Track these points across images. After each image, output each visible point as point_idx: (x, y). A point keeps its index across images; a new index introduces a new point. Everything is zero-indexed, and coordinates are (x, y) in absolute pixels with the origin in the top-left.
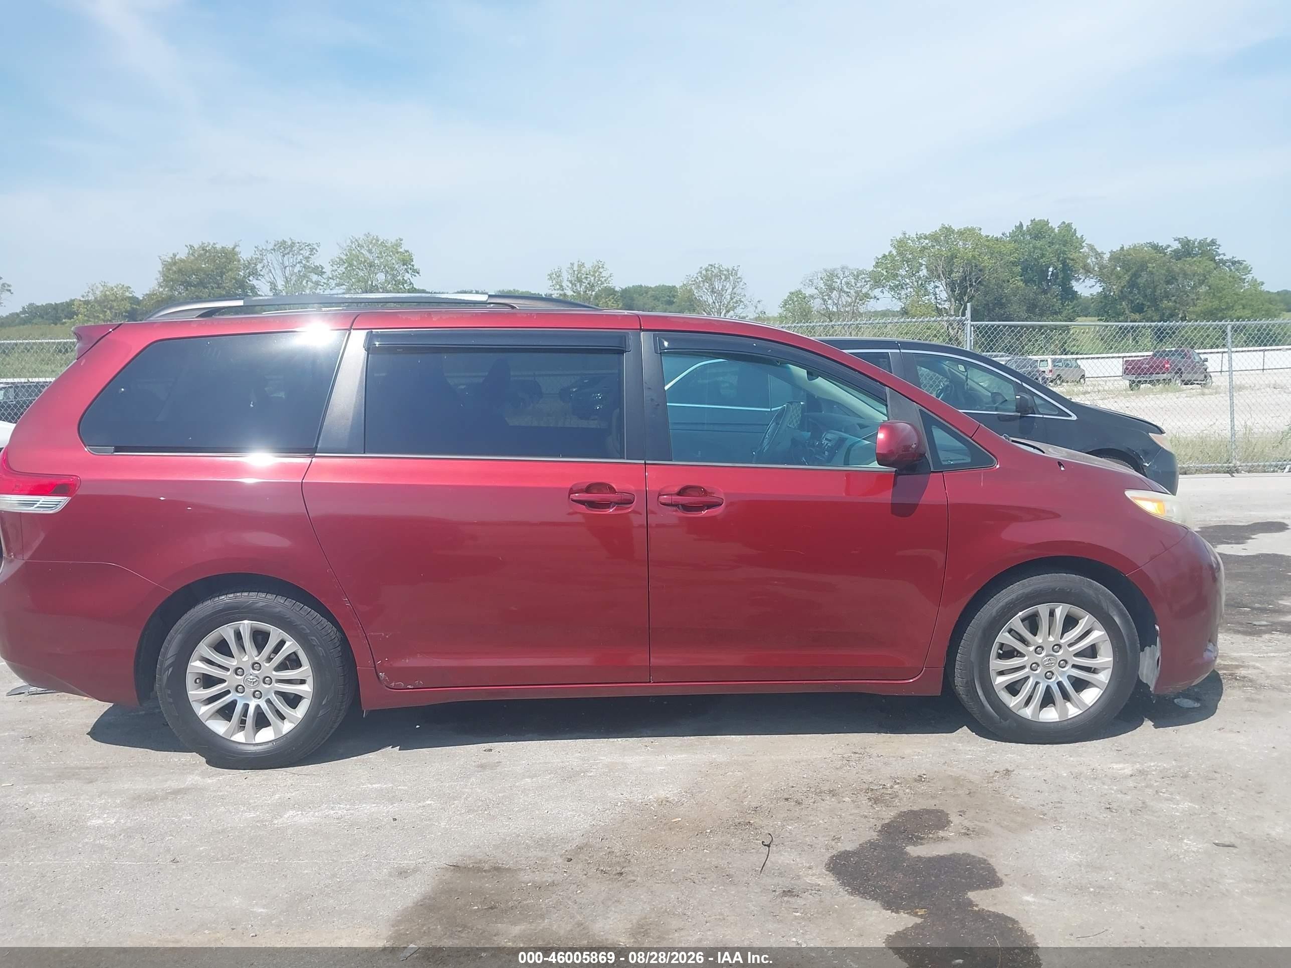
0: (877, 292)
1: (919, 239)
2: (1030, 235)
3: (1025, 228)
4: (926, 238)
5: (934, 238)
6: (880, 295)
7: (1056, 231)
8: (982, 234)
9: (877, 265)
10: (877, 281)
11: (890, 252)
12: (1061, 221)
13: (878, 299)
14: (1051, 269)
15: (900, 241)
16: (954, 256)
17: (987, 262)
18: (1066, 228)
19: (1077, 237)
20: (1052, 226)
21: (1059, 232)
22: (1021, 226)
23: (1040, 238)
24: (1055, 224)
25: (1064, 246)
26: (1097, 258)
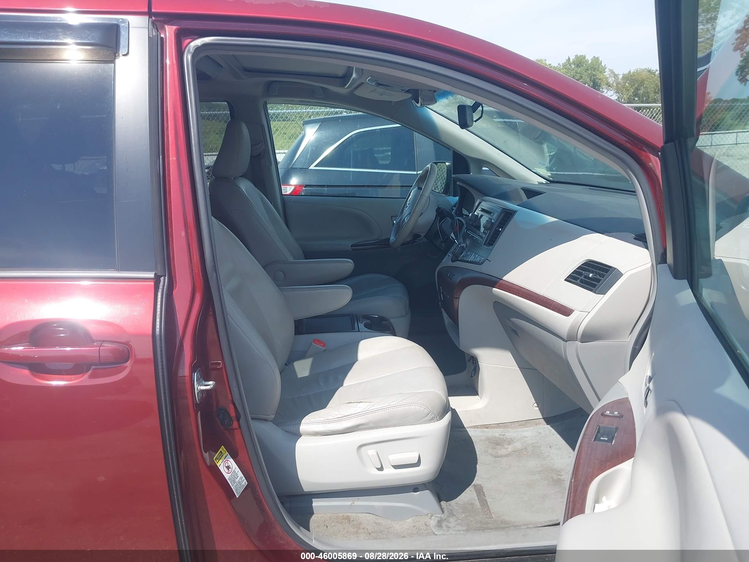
2: (574, 64)
3: (571, 60)
7: (590, 62)
12: (593, 56)
18: (596, 60)
19: (602, 66)
20: (587, 59)
21: (592, 62)
22: (569, 59)
23: (580, 67)
24: (589, 58)
25: (594, 71)
26: (615, 78)
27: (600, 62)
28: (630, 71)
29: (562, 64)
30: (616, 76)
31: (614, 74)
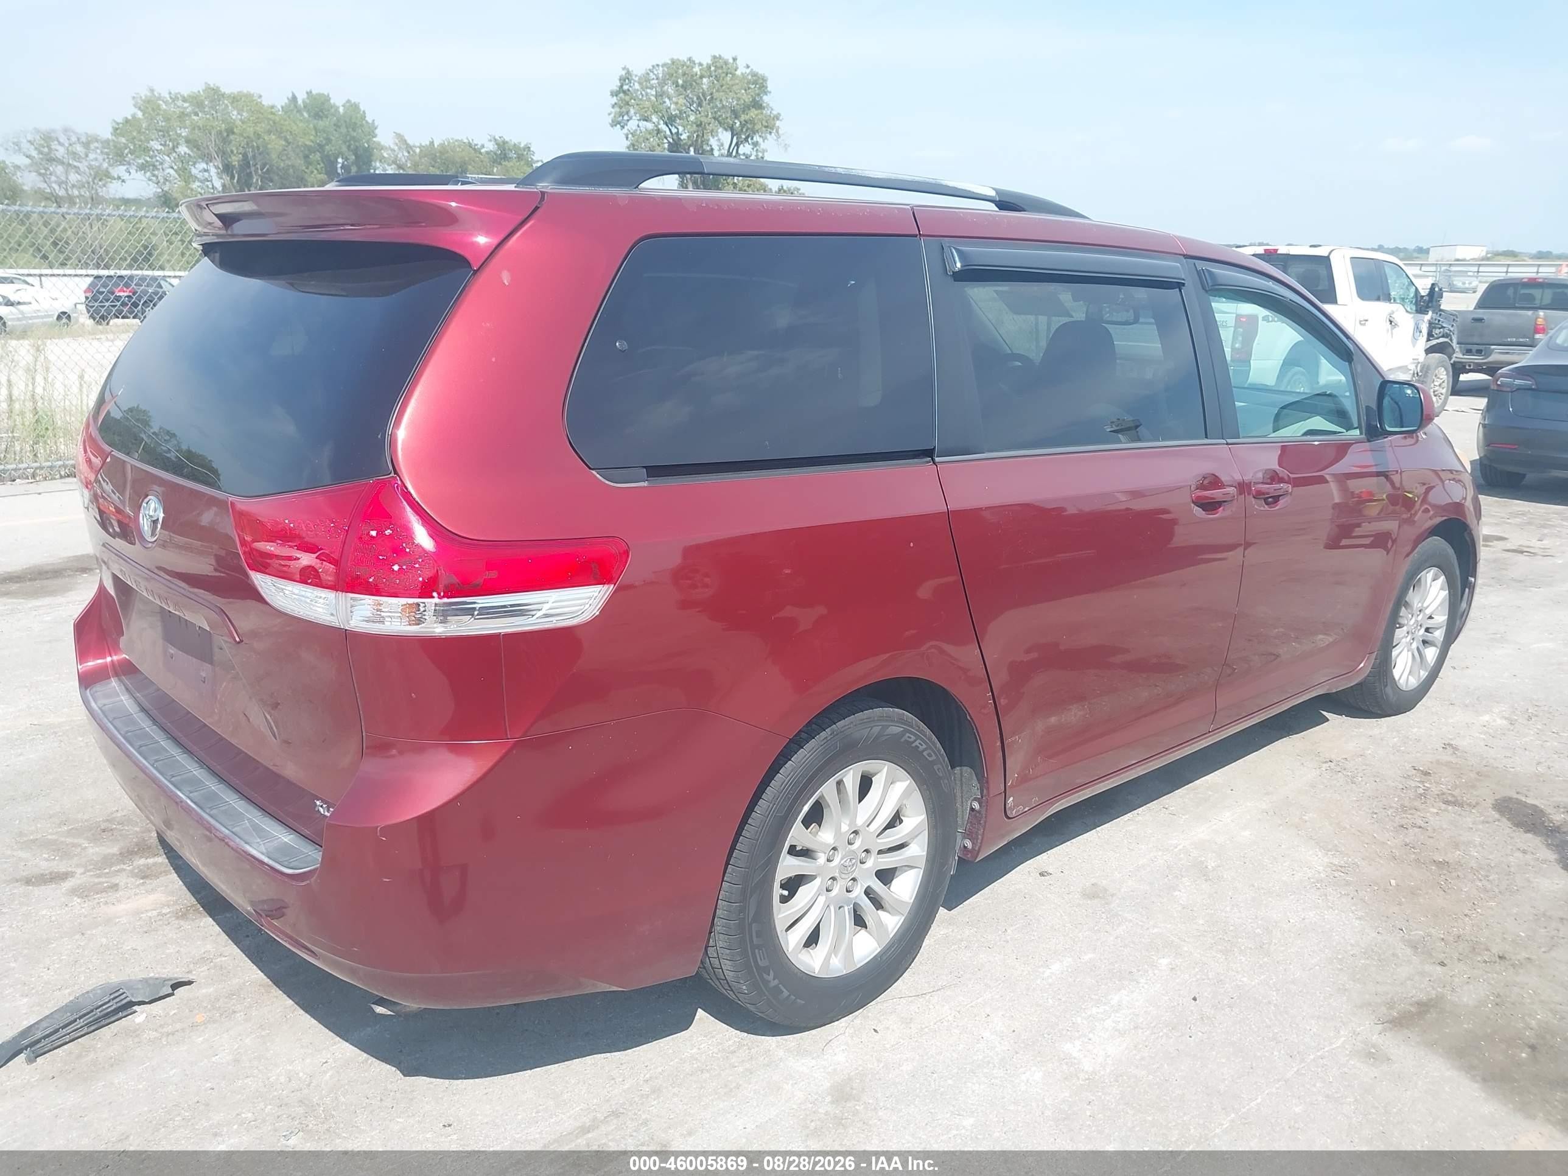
0: (120, 170)
1: (174, 99)
2: (308, 112)
3: (300, 102)
4: (184, 100)
5: (196, 101)
6: (125, 176)
7: (341, 110)
8: (263, 103)
9: (115, 130)
10: (119, 156)
11: (134, 116)
12: (346, 99)
13: (123, 181)
14: (340, 160)
15: (148, 101)
16: (230, 131)
17: (275, 144)
18: (353, 107)
19: (367, 122)
20: (334, 104)
21: (345, 113)
22: (294, 98)
23: (321, 118)
24: (338, 101)
25: (354, 130)
26: (409, 153)
27: (361, 112)
28: (433, 142)
29: (282, 107)
30: (409, 148)
31: (407, 145)
